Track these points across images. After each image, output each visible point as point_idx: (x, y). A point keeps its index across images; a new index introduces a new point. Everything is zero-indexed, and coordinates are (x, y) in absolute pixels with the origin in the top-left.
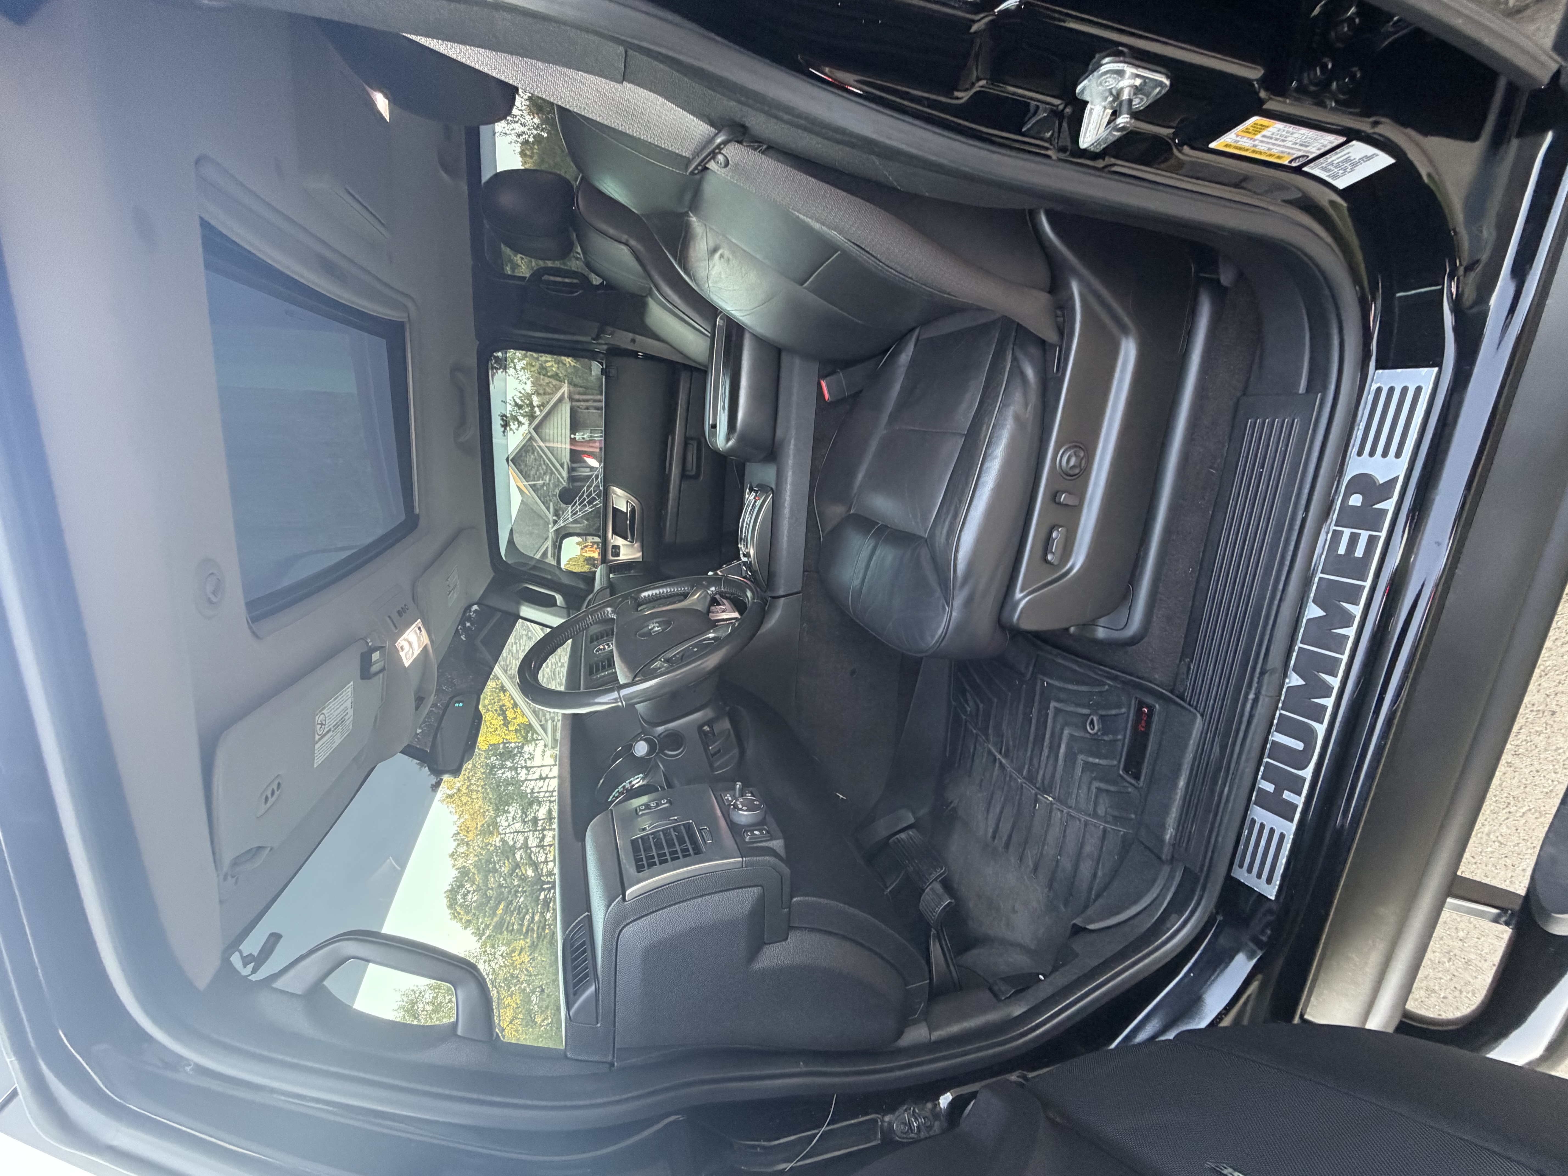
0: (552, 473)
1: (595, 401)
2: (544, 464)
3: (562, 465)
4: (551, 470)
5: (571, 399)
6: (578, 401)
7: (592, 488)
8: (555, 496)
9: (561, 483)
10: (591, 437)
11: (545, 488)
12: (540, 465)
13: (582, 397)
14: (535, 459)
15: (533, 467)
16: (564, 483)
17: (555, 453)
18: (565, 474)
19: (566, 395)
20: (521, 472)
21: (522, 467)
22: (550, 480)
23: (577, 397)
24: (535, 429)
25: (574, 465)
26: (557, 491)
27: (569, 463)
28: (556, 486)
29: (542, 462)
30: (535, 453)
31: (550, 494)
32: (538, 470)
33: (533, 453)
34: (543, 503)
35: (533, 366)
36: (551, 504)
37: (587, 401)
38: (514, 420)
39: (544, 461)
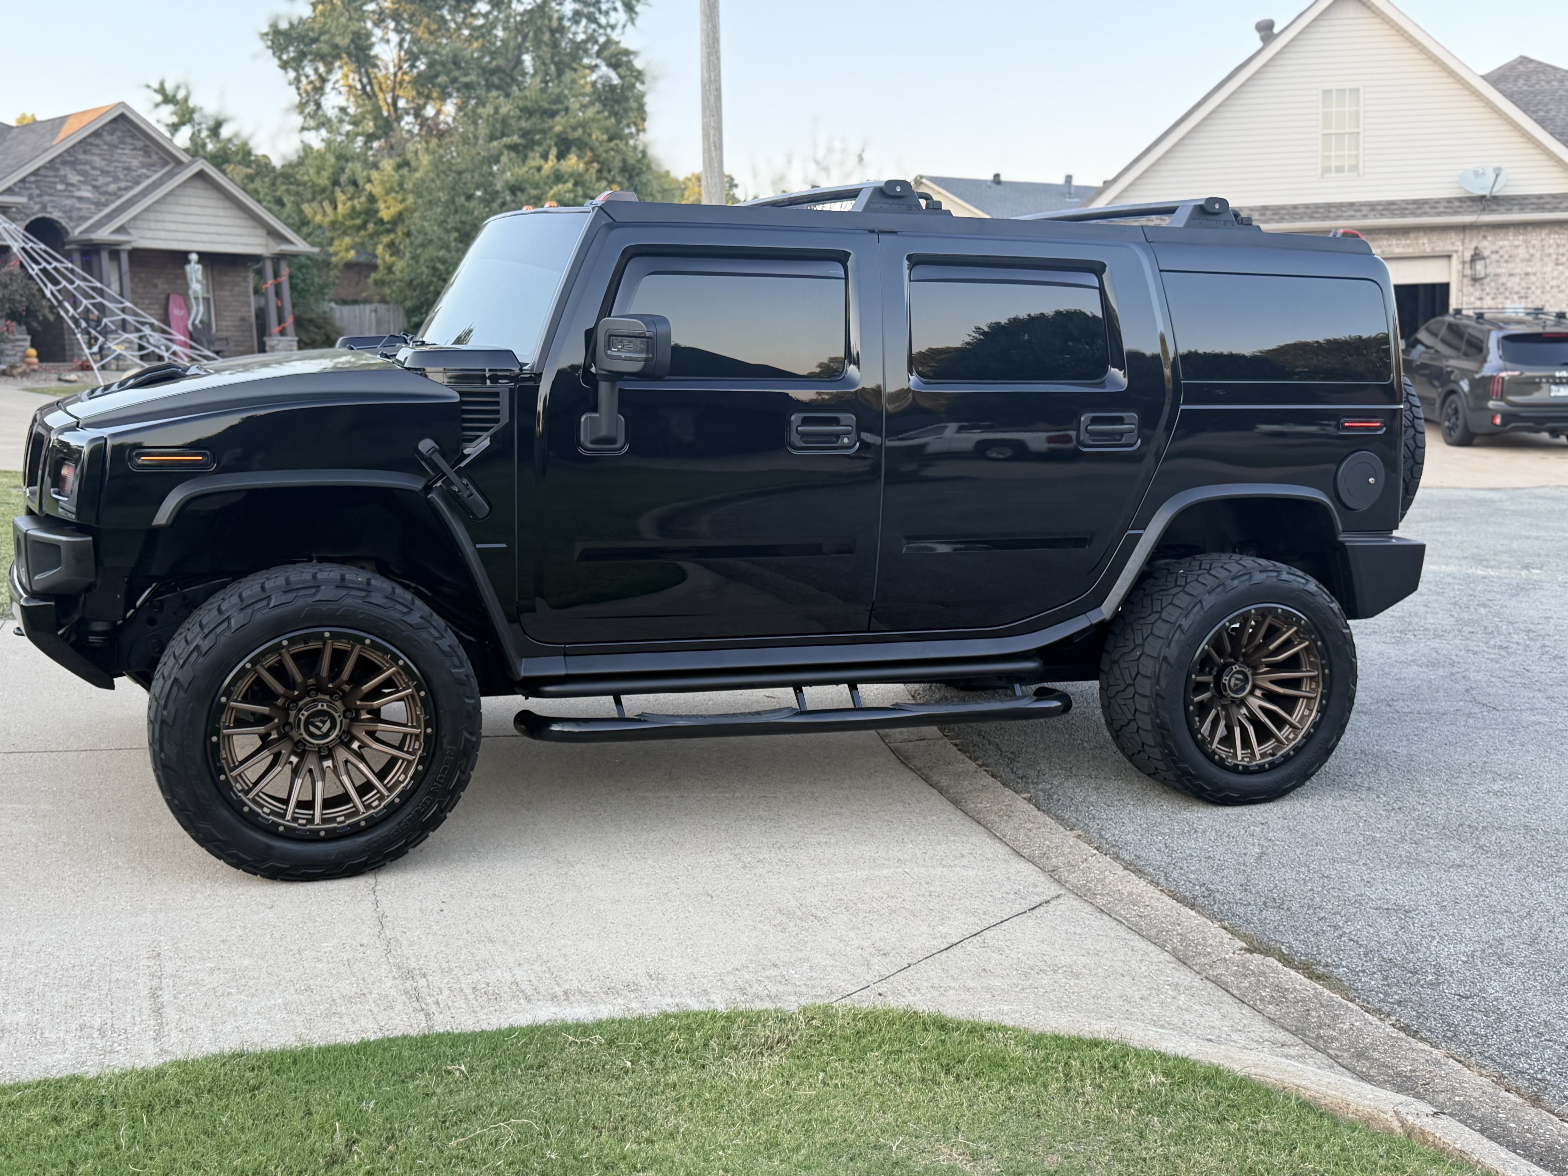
0: (99, 205)
1: (280, 311)
2: (120, 189)
3: (121, 229)
4: (106, 205)
5: (278, 258)
6: (276, 274)
7: (99, 299)
8: (44, 207)
9: (78, 226)
10: (196, 298)
11: (60, 187)
12: (116, 179)
13: (284, 280)
14: (128, 169)
15: (110, 162)
16: (77, 232)
17: (151, 216)
18: (104, 234)
19: (286, 248)
20: (96, 134)
21: (108, 138)
22: (80, 199)
23: (285, 270)
24: (201, 175)
25: (124, 258)
26: (55, 215)
27: (129, 247)
28: (68, 212)
29: (123, 185)
30: (144, 171)
31: (46, 198)
32: (104, 173)
33: (144, 165)
34: (23, 181)
35: (318, 173)
36: (23, 200)
37: (278, 294)
38: (183, 115)
39: (126, 189)
